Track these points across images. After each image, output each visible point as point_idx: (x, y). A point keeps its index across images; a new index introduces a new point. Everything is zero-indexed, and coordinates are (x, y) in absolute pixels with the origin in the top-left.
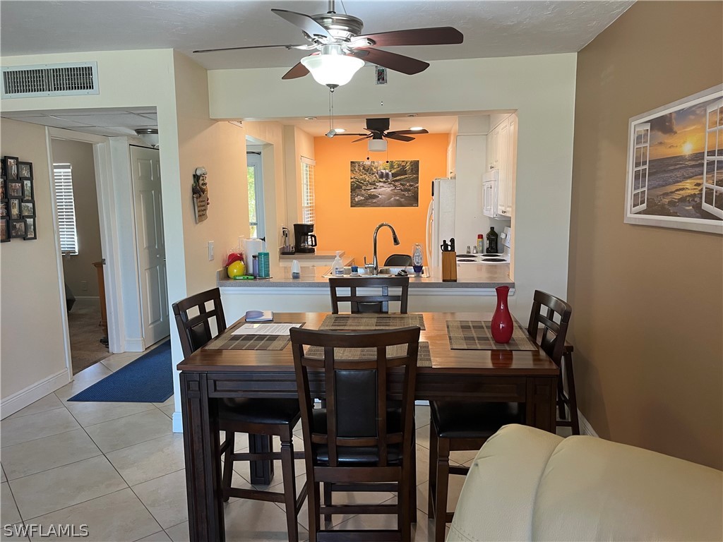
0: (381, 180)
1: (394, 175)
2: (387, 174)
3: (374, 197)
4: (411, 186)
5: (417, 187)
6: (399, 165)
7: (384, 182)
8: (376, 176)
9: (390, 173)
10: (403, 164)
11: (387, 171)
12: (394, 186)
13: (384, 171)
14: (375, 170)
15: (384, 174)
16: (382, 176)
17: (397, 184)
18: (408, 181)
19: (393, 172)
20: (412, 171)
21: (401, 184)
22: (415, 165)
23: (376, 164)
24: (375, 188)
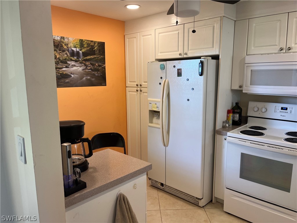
0: (73, 59)
1: (85, 54)
2: (78, 53)
3: (67, 76)
4: (99, 66)
5: (104, 68)
6: (88, 45)
7: (76, 61)
8: (66, 54)
9: (81, 52)
10: (92, 44)
11: (78, 50)
12: (85, 65)
13: (74, 49)
14: (65, 47)
15: (75, 52)
16: (73, 54)
17: (87, 63)
18: (97, 61)
19: (83, 50)
20: (100, 52)
21: (91, 64)
22: (102, 45)
23: (66, 40)
24: (66, 67)
